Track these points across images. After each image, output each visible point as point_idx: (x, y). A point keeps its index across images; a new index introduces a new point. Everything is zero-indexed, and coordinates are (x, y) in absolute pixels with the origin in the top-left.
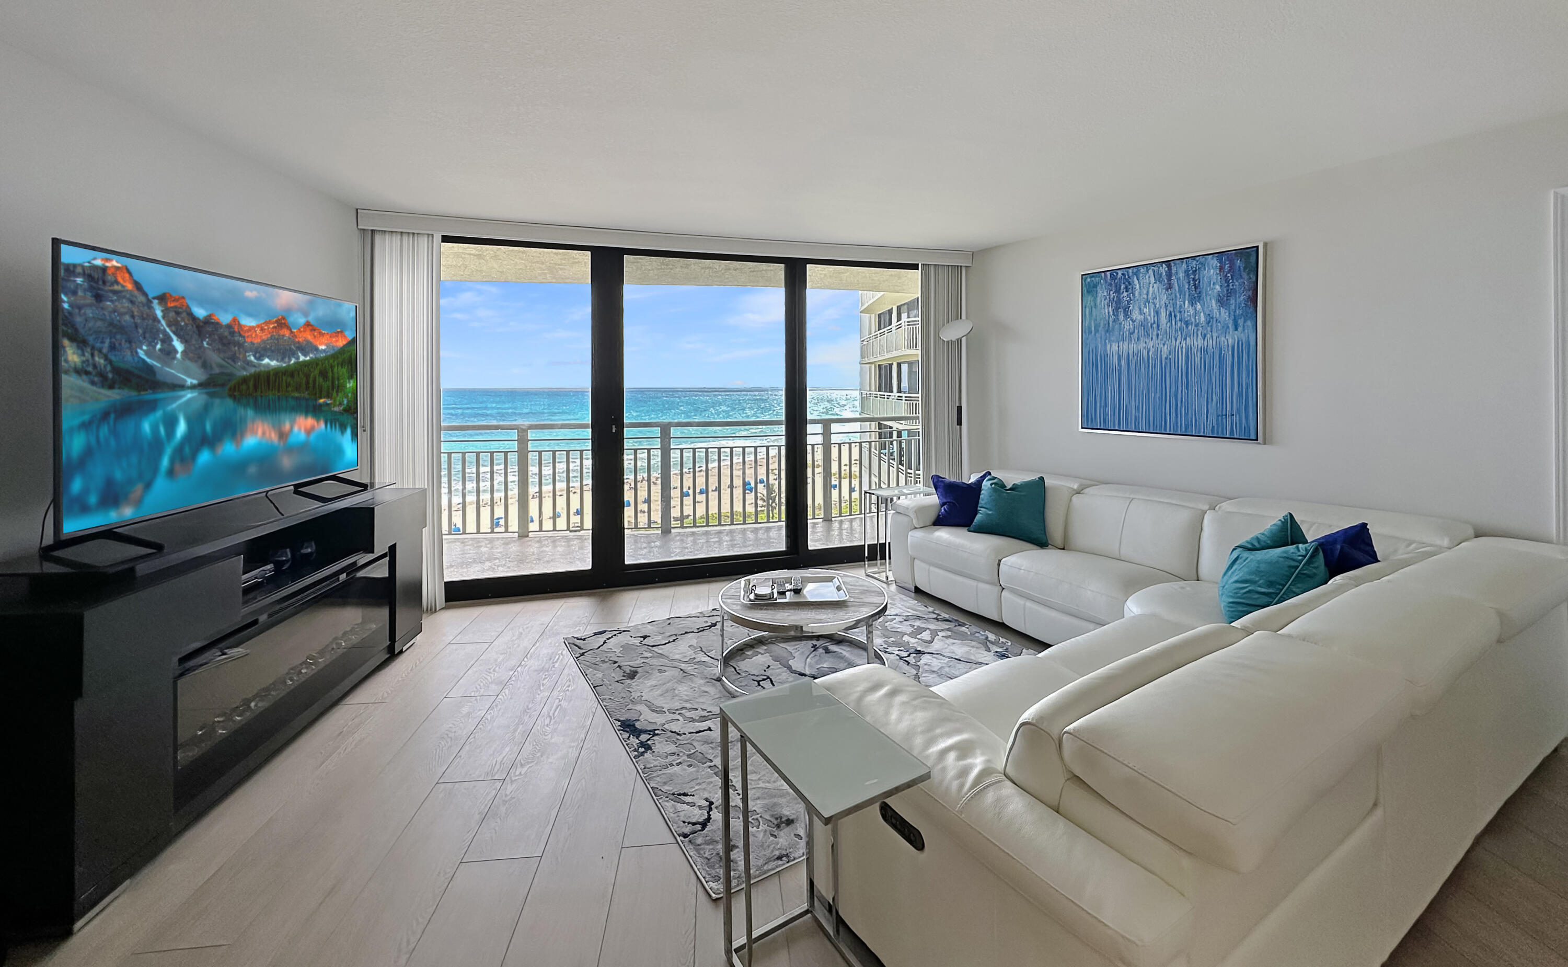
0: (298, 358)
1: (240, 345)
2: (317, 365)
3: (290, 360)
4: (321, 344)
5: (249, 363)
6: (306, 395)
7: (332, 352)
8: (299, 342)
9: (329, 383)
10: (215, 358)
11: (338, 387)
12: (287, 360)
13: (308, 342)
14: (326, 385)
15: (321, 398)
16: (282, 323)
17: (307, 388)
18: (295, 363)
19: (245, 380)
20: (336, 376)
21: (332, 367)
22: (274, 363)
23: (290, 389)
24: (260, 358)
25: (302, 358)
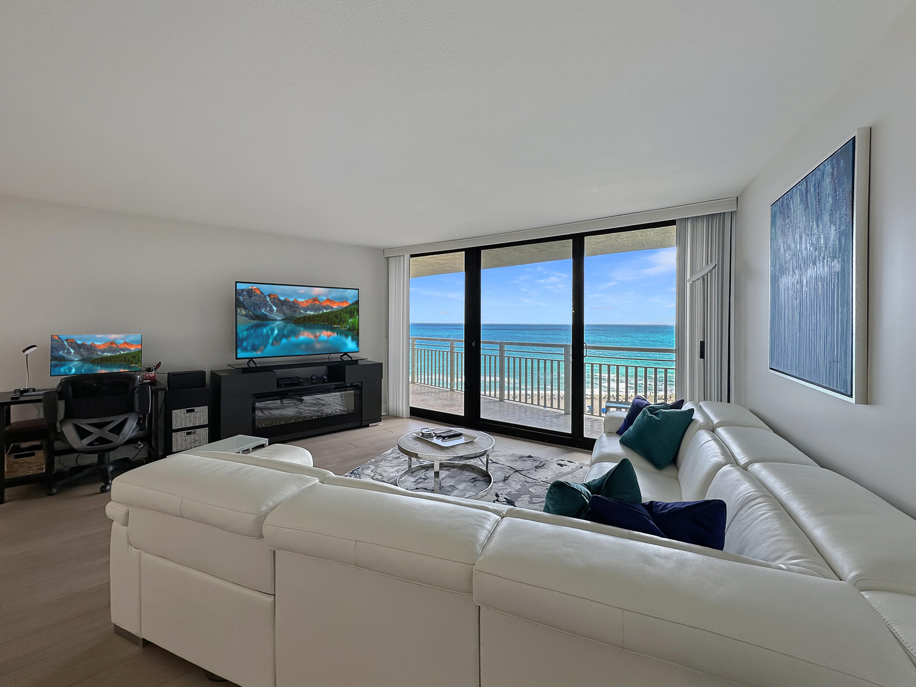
0: (324, 311)
1: (297, 308)
2: (333, 313)
3: (319, 312)
4: (335, 306)
5: (302, 313)
6: (327, 324)
7: (340, 309)
8: (323, 306)
9: (339, 320)
10: (288, 312)
11: (344, 321)
12: (318, 312)
13: (328, 305)
14: (337, 321)
15: (335, 325)
16: (315, 299)
17: (328, 321)
18: (322, 313)
19: (300, 318)
20: (343, 317)
21: (341, 314)
22: (312, 313)
23: (319, 321)
24: (306, 311)
25: (325, 311)
